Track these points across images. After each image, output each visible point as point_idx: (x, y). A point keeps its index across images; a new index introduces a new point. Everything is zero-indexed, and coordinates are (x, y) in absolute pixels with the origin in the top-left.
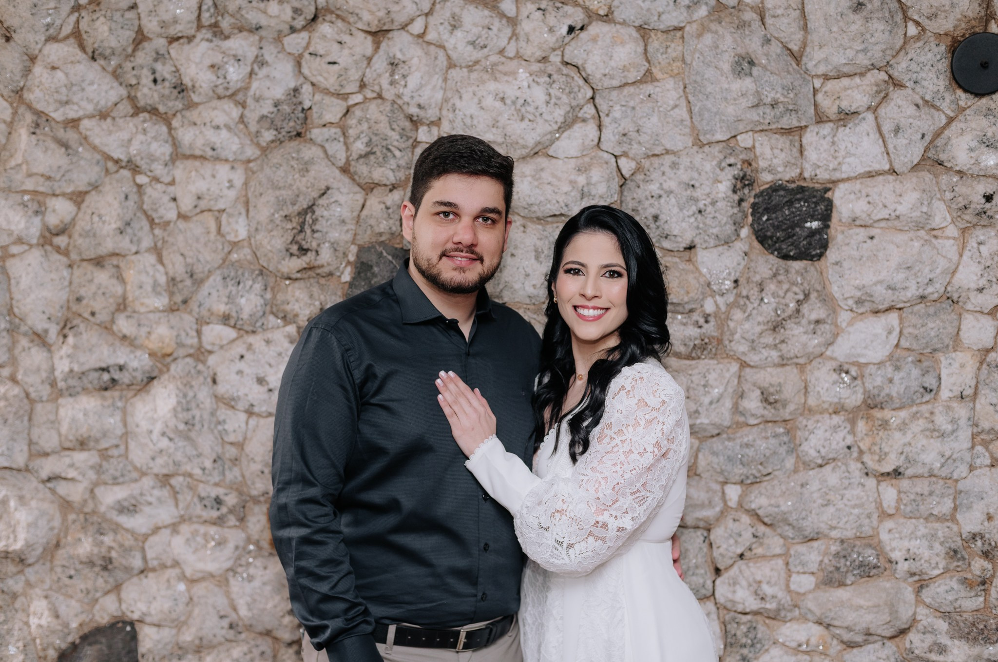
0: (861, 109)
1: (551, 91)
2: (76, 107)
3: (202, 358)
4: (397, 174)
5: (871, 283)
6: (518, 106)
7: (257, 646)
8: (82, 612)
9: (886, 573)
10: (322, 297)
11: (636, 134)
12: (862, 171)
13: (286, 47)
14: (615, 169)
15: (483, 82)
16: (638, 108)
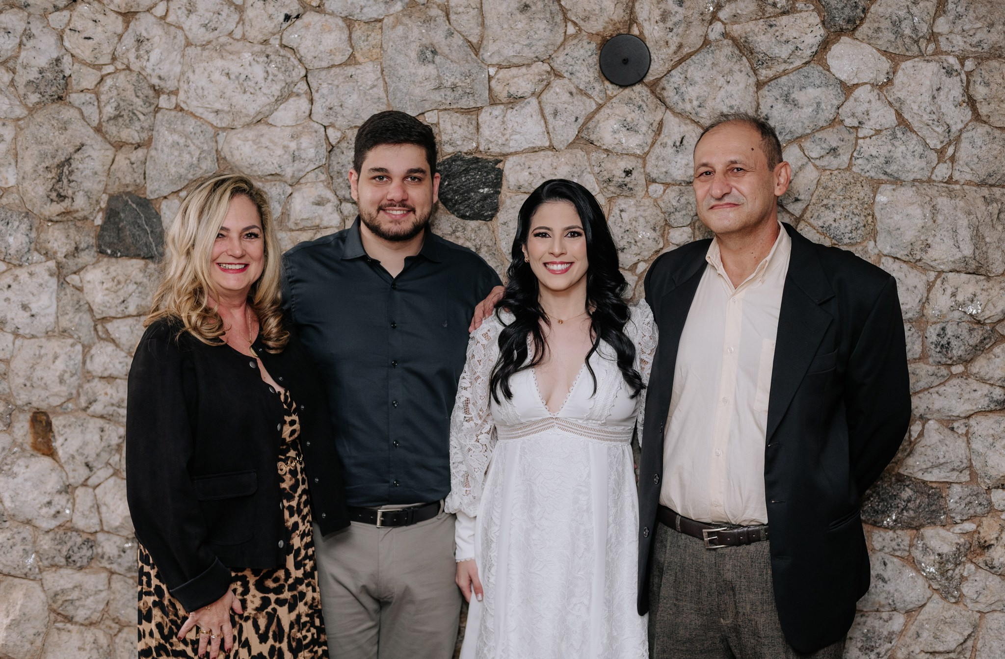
0: (526, 95)
1: (268, 69)
4: (141, 134)
6: (241, 81)
7: (19, 534)
10: (77, 237)
11: (340, 108)
12: (527, 147)
13: (51, 22)
14: (324, 137)
15: (211, 59)
16: (341, 87)
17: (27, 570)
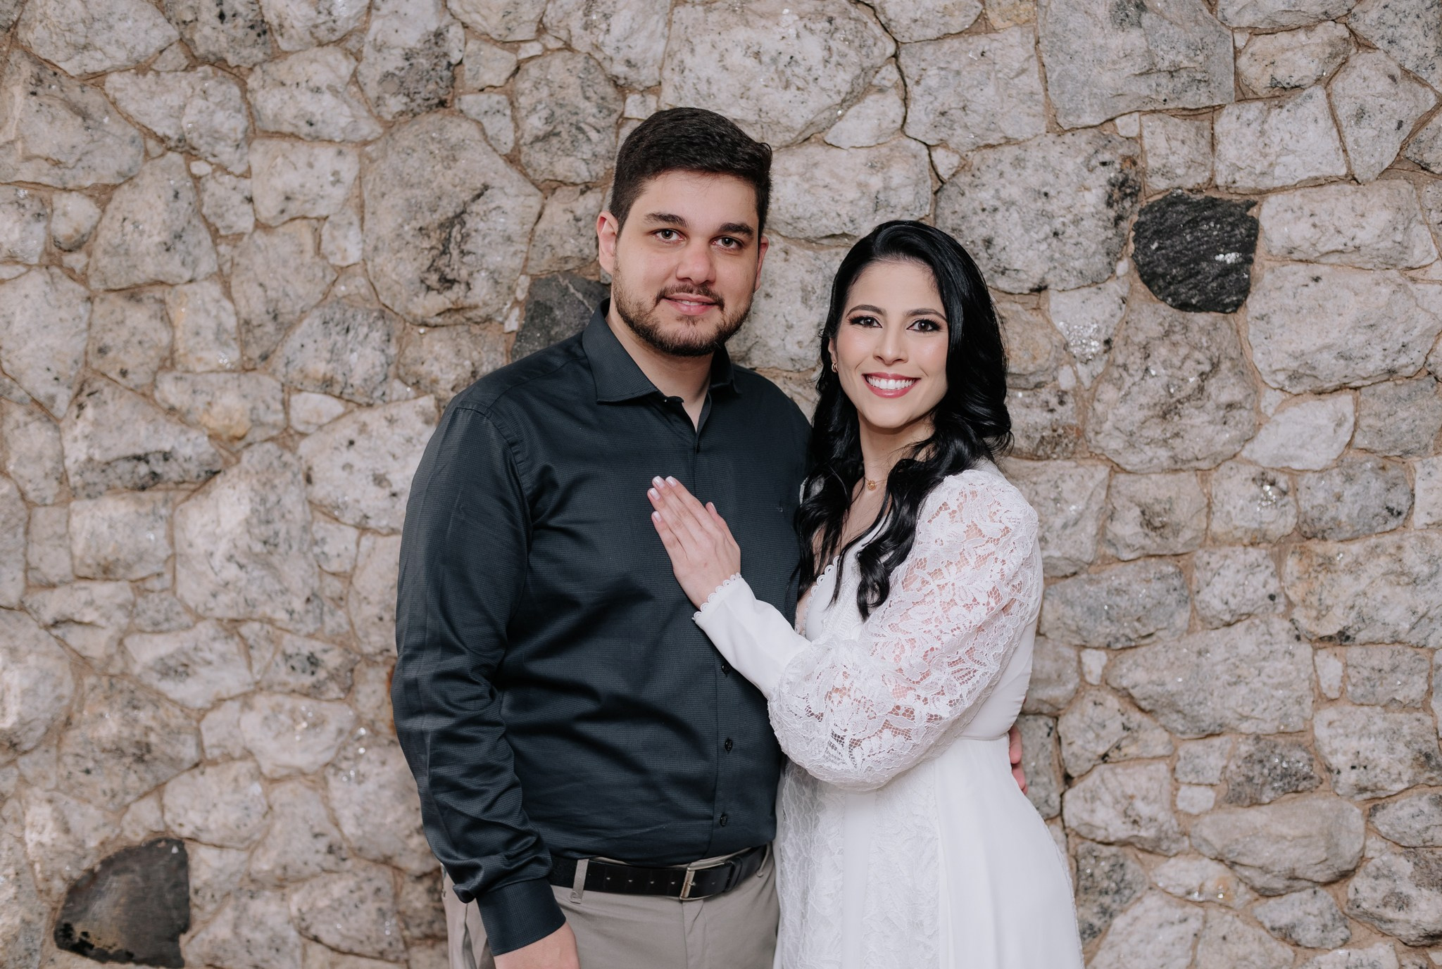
0: (1305, 81)
1: (831, 43)
2: (99, 55)
3: (290, 444)
4: (592, 167)
5: (1314, 348)
6: (781, 67)
7: (370, 880)
8: (105, 825)
9: (1321, 787)
10: (475, 354)
11: (960, 113)
12: (1305, 177)
14: (927, 166)
15: (728, 28)
16: (964, 73)
17: (384, 945)
